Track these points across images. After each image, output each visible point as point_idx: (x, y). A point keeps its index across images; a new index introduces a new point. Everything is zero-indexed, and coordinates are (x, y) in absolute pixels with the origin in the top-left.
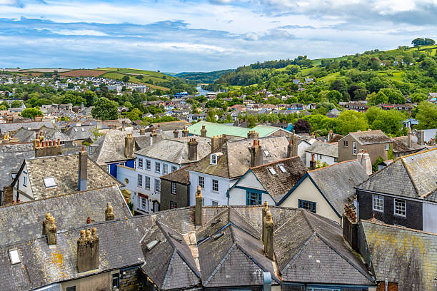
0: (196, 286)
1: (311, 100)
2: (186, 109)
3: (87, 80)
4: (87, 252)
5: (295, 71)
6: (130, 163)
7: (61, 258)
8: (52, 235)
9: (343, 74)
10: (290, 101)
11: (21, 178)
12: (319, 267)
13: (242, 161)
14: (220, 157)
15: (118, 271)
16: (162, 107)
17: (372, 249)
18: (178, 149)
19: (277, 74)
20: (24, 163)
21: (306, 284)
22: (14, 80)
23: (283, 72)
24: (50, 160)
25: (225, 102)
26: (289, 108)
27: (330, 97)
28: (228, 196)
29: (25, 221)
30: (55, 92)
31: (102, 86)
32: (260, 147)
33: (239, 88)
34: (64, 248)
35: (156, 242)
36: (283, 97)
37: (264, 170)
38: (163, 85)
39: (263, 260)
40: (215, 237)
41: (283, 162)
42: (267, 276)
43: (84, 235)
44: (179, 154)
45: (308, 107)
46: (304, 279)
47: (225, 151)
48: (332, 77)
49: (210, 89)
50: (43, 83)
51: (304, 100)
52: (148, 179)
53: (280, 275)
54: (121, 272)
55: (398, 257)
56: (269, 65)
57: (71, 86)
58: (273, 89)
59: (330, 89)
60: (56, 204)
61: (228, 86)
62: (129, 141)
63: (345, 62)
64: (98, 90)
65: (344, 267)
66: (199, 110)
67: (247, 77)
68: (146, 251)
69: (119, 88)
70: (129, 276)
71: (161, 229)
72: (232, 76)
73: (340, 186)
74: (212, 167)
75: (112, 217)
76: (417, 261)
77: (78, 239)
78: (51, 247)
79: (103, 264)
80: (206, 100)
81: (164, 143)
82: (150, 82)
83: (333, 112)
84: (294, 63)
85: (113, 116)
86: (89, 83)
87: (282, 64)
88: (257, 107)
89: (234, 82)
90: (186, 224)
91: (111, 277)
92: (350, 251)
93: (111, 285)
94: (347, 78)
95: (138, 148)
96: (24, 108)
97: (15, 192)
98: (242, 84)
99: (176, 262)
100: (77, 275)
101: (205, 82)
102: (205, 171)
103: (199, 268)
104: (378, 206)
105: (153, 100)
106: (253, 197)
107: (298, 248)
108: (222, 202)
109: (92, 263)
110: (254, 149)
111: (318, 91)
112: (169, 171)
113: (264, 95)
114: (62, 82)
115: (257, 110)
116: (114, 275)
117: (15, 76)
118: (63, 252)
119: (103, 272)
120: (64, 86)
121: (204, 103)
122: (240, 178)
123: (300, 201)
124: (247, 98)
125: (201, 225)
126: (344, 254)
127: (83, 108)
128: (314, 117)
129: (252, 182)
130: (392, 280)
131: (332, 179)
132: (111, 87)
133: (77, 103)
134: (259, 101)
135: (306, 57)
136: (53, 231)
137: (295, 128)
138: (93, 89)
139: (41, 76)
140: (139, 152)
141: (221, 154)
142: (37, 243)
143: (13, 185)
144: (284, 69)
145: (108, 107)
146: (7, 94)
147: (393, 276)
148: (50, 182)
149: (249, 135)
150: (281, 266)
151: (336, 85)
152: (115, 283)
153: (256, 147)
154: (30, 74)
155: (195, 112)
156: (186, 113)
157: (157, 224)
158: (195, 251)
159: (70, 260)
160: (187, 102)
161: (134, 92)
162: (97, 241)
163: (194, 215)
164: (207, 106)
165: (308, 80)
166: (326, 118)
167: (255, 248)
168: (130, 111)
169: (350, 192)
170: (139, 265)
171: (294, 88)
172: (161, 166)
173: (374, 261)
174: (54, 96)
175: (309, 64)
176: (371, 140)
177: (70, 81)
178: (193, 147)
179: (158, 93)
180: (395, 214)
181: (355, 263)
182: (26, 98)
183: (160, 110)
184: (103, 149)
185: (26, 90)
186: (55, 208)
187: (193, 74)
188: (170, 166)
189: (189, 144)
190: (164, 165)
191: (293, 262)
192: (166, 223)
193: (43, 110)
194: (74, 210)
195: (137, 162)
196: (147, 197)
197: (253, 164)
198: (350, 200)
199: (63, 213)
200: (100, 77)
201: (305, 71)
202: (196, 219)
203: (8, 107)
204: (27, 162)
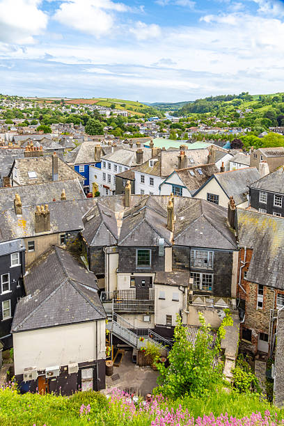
0: (114, 245)
1: (248, 125)
2: (155, 129)
3: (85, 106)
4: (42, 220)
5: (239, 103)
6: (98, 165)
7: (25, 223)
8: (18, 208)
9: (274, 106)
10: (232, 126)
11: (13, 171)
12: (201, 237)
13: (172, 165)
14: (155, 162)
15: (65, 234)
16: (138, 127)
17: (240, 227)
18: (130, 156)
19: (225, 105)
20: (14, 162)
21: (190, 247)
22: (33, 106)
23: (230, 104)
24: (33, 160)
25: (184, 124)
26: (231, 130)
27: (263, 123)
28: (160, 189)
29: (10, 199)
30: (62, 115)
31: (96, 111)
32: (185, 156)
33: (195, 115)
34: (28, 217)
35: (92, 216)
36: (228, 122)
37: (185, 172)
38: (141, 112)
39: (164, 231)
40: (134, 214)
41: (201, 167)
42: (161, 241)
43: (40, 210)
44: (130, 159)
45: (245, 130)
46: (189, 244)
47: (160, 158)
48: (266, 108)
49: (175, 115)
50: (54, 109)
51: (243, 125)
52: (109, 176)
53: (173, 241)
54: (67, 234)
55: (257, 233)
56: (220, 99)
57: (73, 111)
58: (221, 117)
59: (264, 117)
60: (32, 189)
61: (188, 113)
62: (98, 149)
63: (277, 97)
64: (93, 114)
65: (218, 238)
66: (164, 130)
67: (203, 107)
68: (85, 221)
69: (108, 113)
70: (73, 237)
71: (98, 207)
72: (192, 105)
73: (238, 184)
74: (150, 169)
75: (64, 199)
76: (269, 236)
77: (35, 211)
78: (18, 216)
79: (54, 228)
80: (171, 122)
81: (121, 151)
82: (131, 109)
83: (263, 134)
84: (239, 97)
85: (100, 132)
86: (86, 109)
87: (230, 98)
88: (207, 129)
89: (193, 110)
90: (119, 205)
91: (59, 237)
92: (227, 228)
93: (60, 242)
94: (277, 110)
95: (104, 154)
96: (39, 125)
97: (11, 181)
98: (199, 112)
99: (102, 229)
100: (35, 235)
101: (172, 110)
102: (145, 171)
103: (119, 234)
104: (263, 199)
105: (132, 122)
106: (177, 190)
107: (189, 224)
108: (156, 192)
109: (46, 227)
110: (180, 157)
111: (255, 118)
112: (123, 170)
113: (214, 121)
114: (67, 108)
115: (207, 131)
116: (62, 236)
117: (33, 102)
118: (26, 219)
119: (54, 233)
120: (68, 111)
121: (169, 126)
122: (167, 177)
123: (208, 194)
124: (201, 122)
125: (129, 206)
126: (220, 229)
127: (81, 127)
128: (248, 137)
129: (176, 179)
130: (250, 247)
131: (233, 180)
132: (101, 112)
133: (77, 123)
134: (210, 125)
135: (247, 93)
136: (19, 206)
137: (231, 145)
138: (89, 113)
139: (52, 103)
140: (104, 157)
141: (157, 160)
142: (8, 213)
143: (9, 176)
144: (231, 102)
145: (96, 126)
146: (28, 115)
147: (251, 244)
148: (32, 175)
149: (181, 147)
150: (175, 235)
151: (268, 114)
152: (63, 241)
153: (182, 156)
154: (45, 101)
155: (162, 131)
156: (155, 132)
157: (97, 204)
158: (120, 224)
159: (31, 225)
160: (157, 124)
161: (118, 115)
162: (48, 213)
163: (124, 200)
164: (171, 128)
165: (248, 111)
166: (257, 138)
167: (161, 223)
168: (114, 129)
169: (246, 189)
170: (80, 230)
171: (237, 116)
172: (118, 167)
173: (240, 235)
174: (61, 117)
175: (250, 98)
176: (275, 154)
177: (73, 107)
178: (140, 155)
179: (136, 117)
180: (274, 205)
181: (227, 235)
182: (41, 118)
183: (137, 129)
184: (79, 155)
185: (41, 112)
186: (32, 192)
187: (163, 104)
188: (123, 167)
189: (137, 153)
190: (120, 167)
191: (183, 233)
192: (104, 204)
193: (52, 127)
194: (45, 193)
195: (102, 164)
196: (109, 188)
197: (179, 168)
198: (244, 194)
199: (37, 195)
200: (95, 104)
201: (247, 104)
202: (125, 203)
203: (28, 124)
204: (16, 161)
